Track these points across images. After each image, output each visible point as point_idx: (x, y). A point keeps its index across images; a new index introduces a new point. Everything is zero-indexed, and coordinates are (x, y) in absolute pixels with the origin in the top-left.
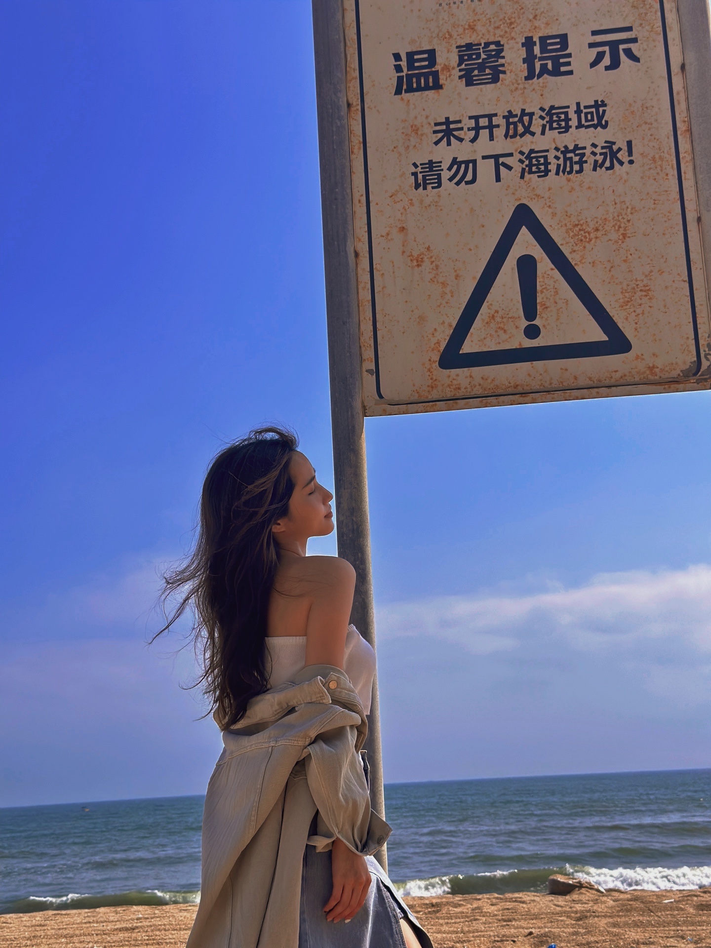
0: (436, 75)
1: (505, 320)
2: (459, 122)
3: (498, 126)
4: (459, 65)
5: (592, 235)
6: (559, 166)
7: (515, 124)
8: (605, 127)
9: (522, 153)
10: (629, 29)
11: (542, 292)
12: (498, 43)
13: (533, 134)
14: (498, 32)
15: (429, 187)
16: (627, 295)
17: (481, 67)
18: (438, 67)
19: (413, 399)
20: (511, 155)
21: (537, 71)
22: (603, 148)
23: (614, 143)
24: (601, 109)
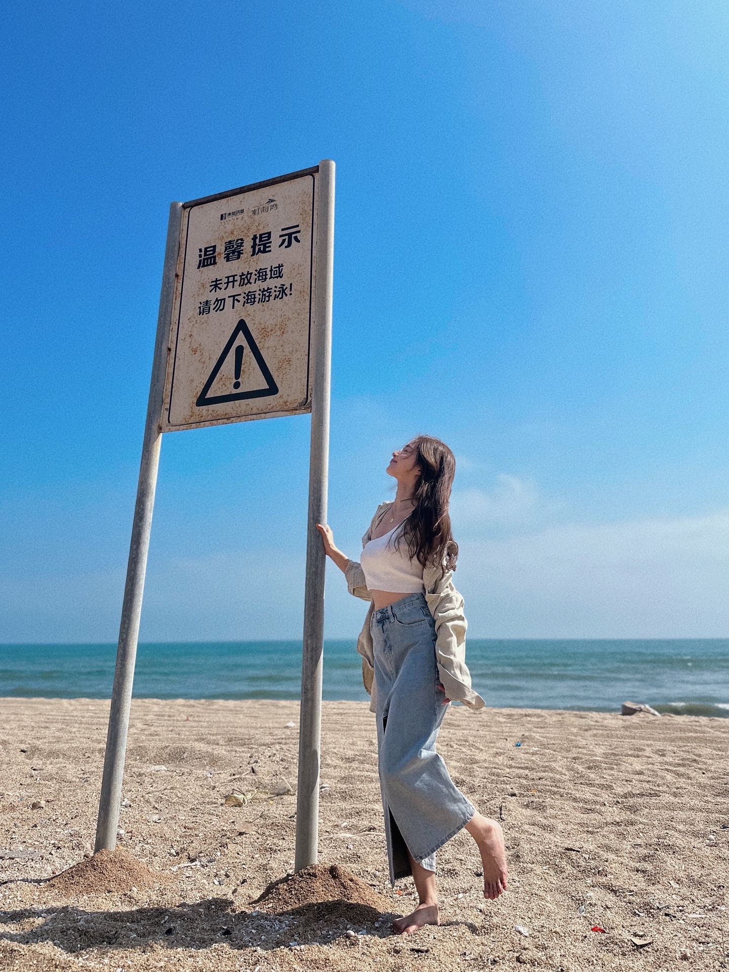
0: (215, 257)
1: (226, 380)
2: (221, 280)
3: (237, 281)
4: (225, 252)
5: (269, 334)
6: (260, 298)
7: (244, 279)
8: (281, 277)
9: (245, 293)
10: (298, 226)
11: (244, 364)
12: (242, 239)
13: (251, 283)
14: (242, 234)
15: (205, 313)
16: (280, 363)
17: (233, 252)
18: (216, 254)
19: (182, 423)
20: (240, 295)
21: (256, 252)
22: (280, 288)
23: (284, 285)
24: (281, 268)
